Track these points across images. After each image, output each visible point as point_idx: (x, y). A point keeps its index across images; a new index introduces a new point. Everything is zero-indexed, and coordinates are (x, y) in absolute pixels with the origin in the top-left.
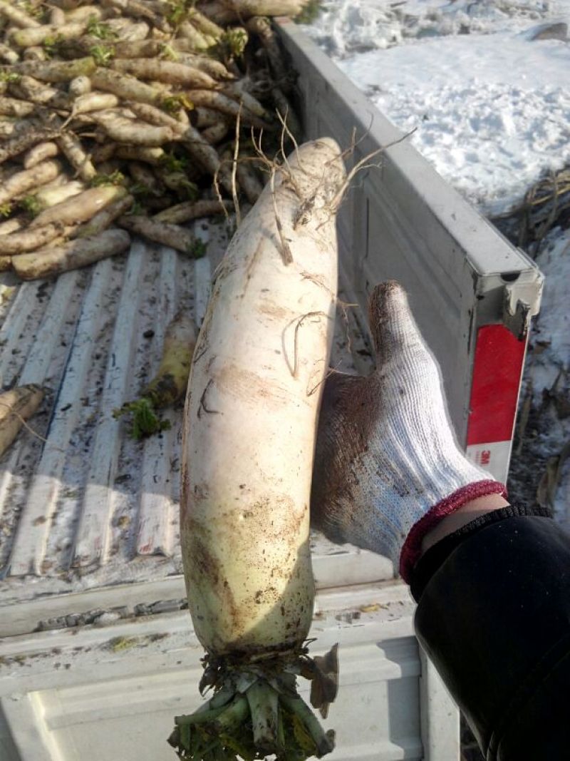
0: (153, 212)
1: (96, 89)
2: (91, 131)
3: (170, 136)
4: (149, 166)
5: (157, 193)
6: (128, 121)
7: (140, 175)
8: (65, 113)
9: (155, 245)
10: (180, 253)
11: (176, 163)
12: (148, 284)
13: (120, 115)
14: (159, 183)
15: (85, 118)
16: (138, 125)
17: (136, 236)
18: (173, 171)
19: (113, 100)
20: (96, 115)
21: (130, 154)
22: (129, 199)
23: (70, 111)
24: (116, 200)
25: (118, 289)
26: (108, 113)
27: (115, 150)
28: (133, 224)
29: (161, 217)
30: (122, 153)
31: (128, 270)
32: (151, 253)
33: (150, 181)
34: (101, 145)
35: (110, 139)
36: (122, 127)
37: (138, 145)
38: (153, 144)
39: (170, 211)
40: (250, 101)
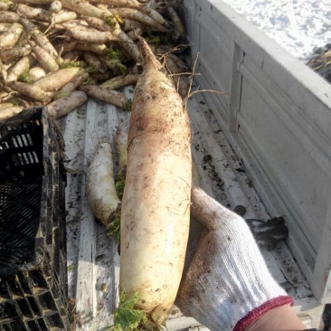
0: (100, 82)
1: (64, 8)
2: (62, 34)
3: (111, 38)
4: (96, 55)
5: (102, 71)
6: (84, 28)
7: (91, 60)
8: (46, 24)
9: (102, 102)
10: (118, 107)
11: (114, 53)
12: (100, 127)
13: (79, 24)
14: (103, 65)
15: (58, 26)
16: (90, 30)
17: (91, 97)
18: (112, 58)
19: (73, 15)
20: (65, 24)
21: (85, 48)
22: (86, 75)
23: (50, 23)
24: (78, 75)
25: (83, 131)
26: (72, 23)
27: (76, 45)
28: (89, 90)
29: (105, 85)
30: (80, 47)
31: (88, 118)
32: (100, 107)
33: (97, 64)
34: (68, 42)
35: (73, 39)
36: (81, 32)
37: (91, 43)
38: (100, 43)
39: (110, 81)
40: (156, 14)
